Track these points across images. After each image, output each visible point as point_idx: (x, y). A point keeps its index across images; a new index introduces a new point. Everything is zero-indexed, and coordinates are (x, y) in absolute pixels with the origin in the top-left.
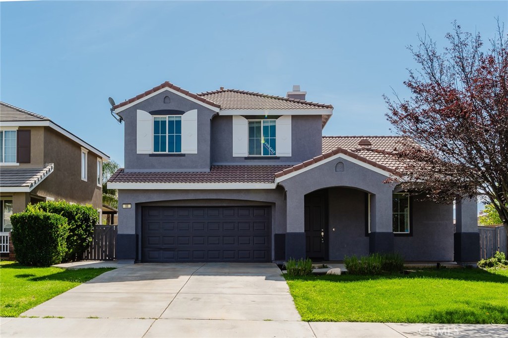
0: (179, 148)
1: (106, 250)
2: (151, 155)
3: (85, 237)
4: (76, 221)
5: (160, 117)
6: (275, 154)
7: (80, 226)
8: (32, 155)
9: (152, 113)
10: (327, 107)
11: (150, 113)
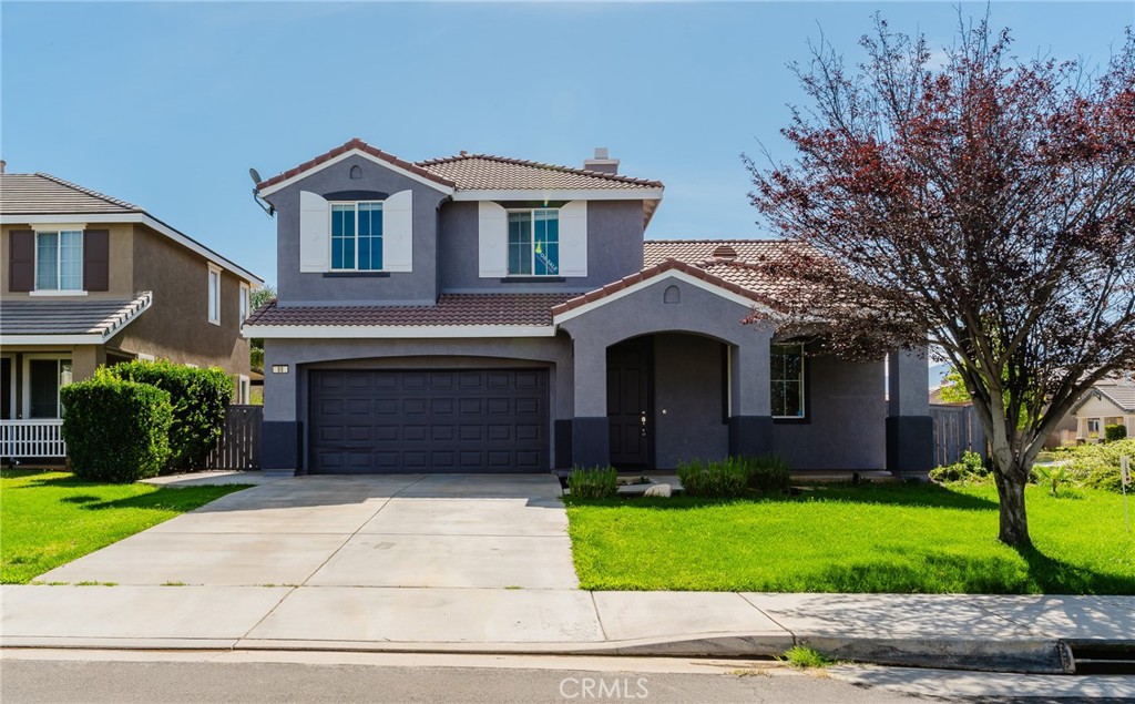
0: (378, 262)
1: (248, 450)
2: (326, 275)
3: (206, 426)
4: (188, 398)
5: (343, 205)
6: (557, 272)
7: (198, 406)
8: (111, 276)
9: (329, 197)
10: (653, 185)
11: (325, 196)
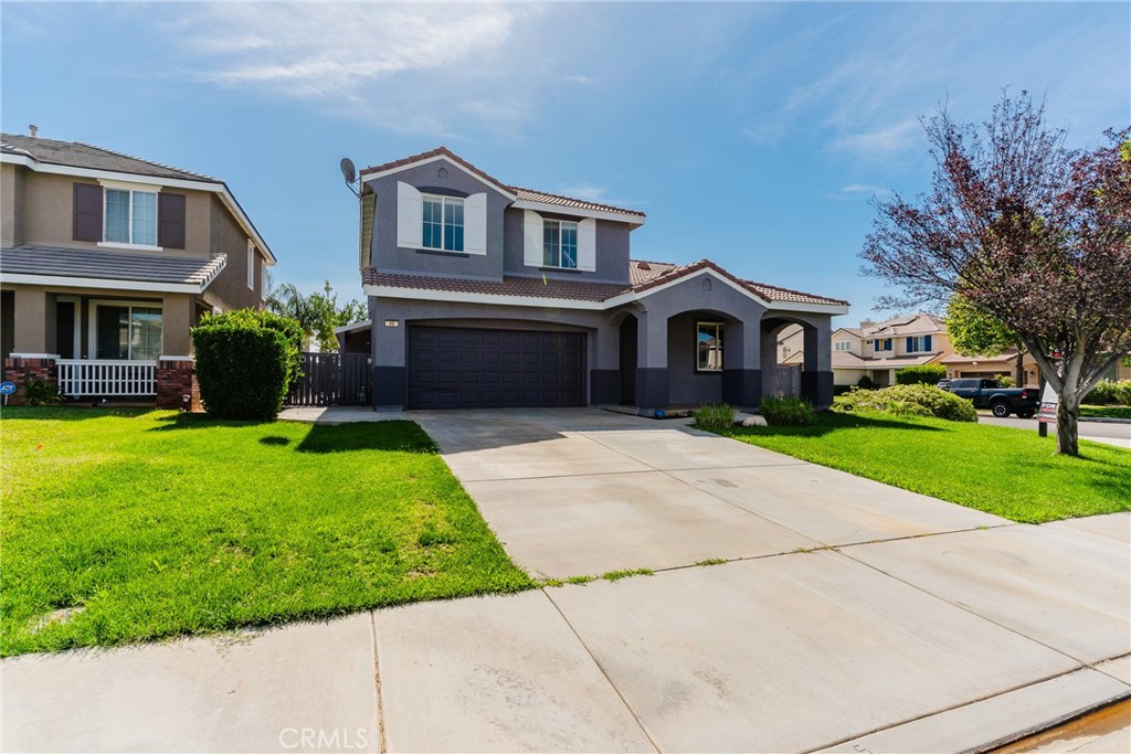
0: (460, 246)
2: (418, 251)
5: (433, 198)
6: (575, 267)
8: (187, 236)
9: (422, 189)
11: (417, 188)
